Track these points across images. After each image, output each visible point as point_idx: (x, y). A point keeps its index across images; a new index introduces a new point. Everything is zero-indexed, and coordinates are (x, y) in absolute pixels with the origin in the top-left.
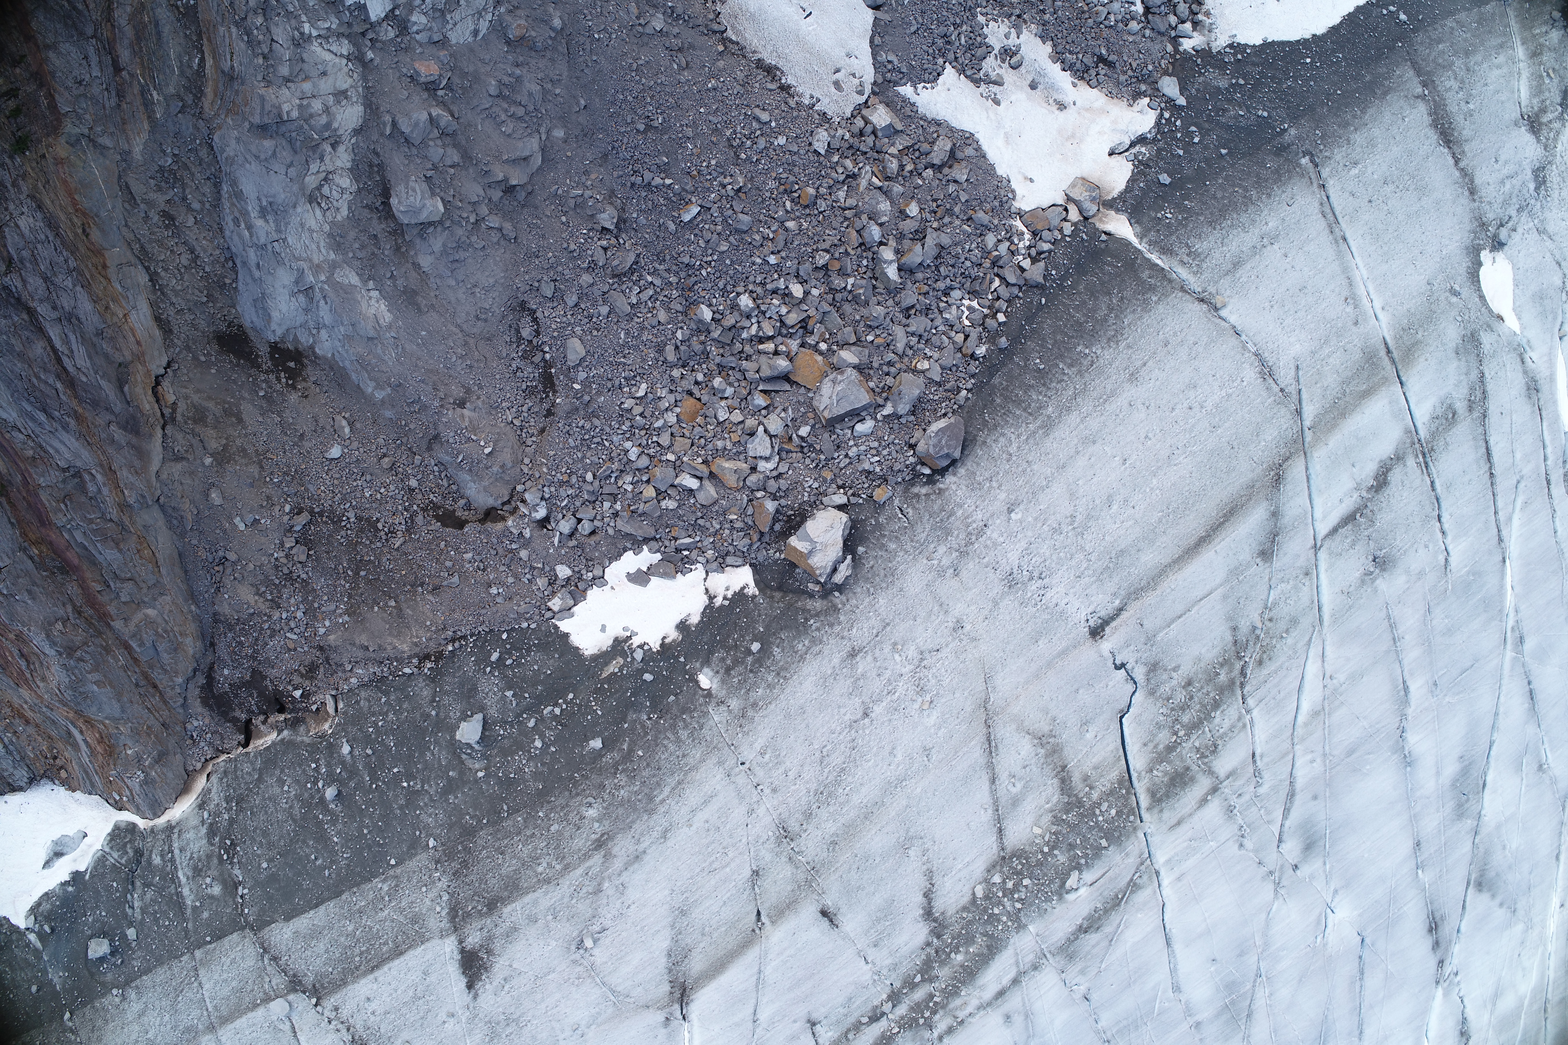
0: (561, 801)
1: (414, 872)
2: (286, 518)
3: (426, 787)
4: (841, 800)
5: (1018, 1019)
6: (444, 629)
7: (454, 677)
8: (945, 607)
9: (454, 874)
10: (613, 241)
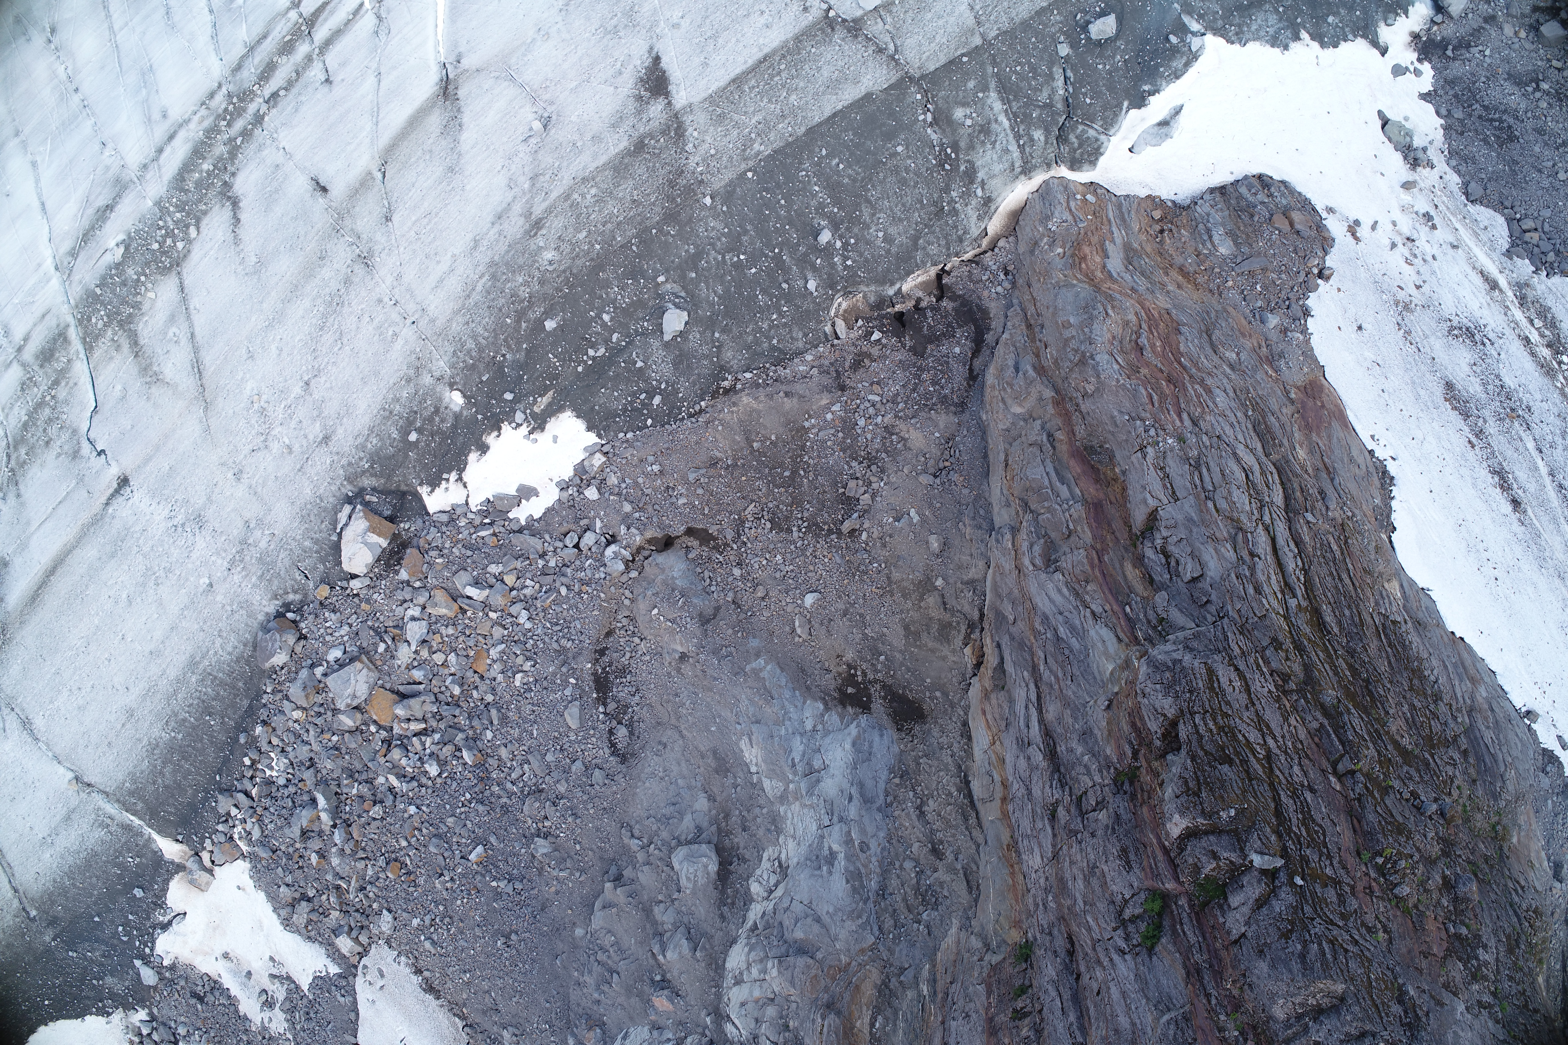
0: (579, 262)
1: (726, 167)
2: (865, 526)
3: (720, 257)
4: (319, 301)
5: (156, 116)
6: (707, 423)
7: (699, 375)
8: (252, 492)
9: (683, 172)
10: (540, 825)
